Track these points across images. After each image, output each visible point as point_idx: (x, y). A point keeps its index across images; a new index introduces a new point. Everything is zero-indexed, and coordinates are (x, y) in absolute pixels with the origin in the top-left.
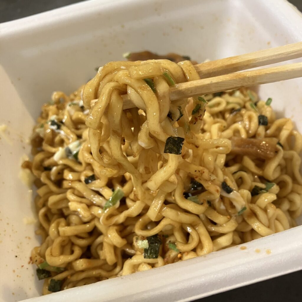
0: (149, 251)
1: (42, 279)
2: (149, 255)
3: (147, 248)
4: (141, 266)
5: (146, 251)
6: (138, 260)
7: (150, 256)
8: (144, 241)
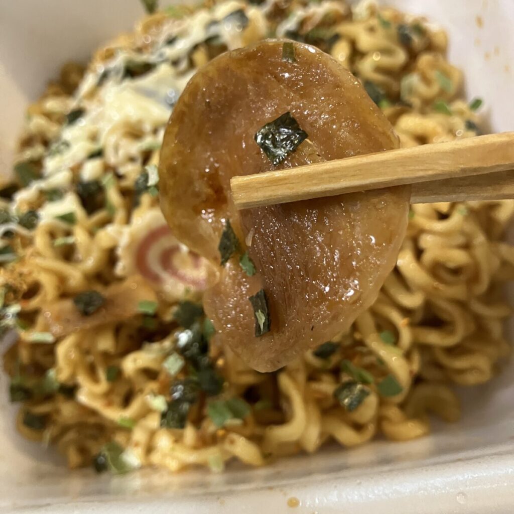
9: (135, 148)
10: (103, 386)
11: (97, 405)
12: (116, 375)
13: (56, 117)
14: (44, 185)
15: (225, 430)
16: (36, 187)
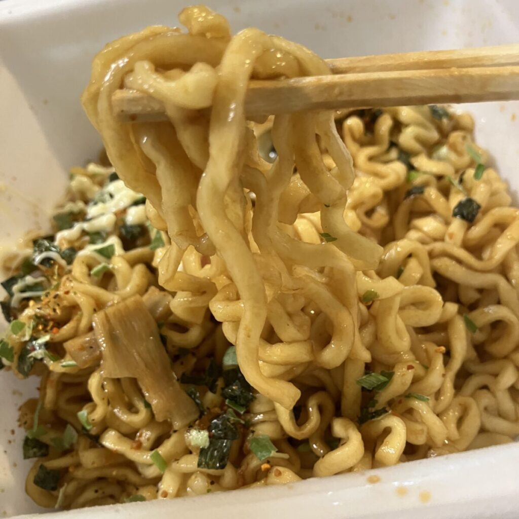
0: (209, 453)
1: (29, 457)
2: (207, 460)
3: (206, 448)
4: (193, 477)
5: (202, 452)
6: (188, 466)
7: (211, 463)
8: (202, 432)
13: (99, 179)
14: (86, 226)
15: (270, 465)
16: (78, 227)
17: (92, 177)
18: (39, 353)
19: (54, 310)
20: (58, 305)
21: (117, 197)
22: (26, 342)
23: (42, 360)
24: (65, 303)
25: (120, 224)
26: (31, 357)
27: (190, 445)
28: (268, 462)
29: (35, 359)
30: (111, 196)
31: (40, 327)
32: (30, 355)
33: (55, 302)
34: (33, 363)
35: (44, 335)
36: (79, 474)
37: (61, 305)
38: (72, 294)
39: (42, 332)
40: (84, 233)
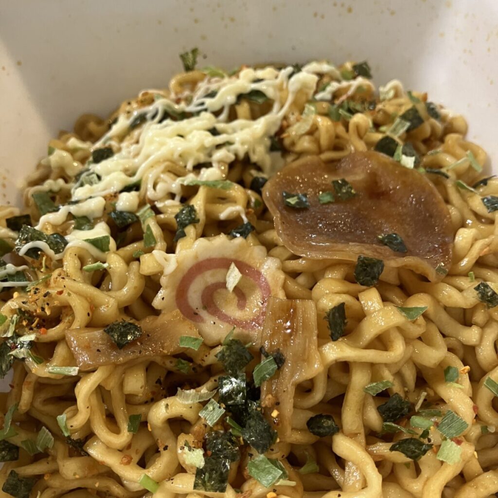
3: (202, 467)
9: (175, 185)
10: (124, 437)
11: (113, 461)
12: (140, 425)
13: (79, 154)
14: (73, 209)
15: (276, 493)
16: (64, 210)
17: (73, 151)
18: (21, 352)
19: (43, 309)
20: (48, 304)
21: (106, 179)
22: (7, 338)
23: (24, 359)
24: (56, 303)
25: (110, 209)
26: (12, 355)
27: (184, 463)
28: (275, 491)
29: (15, 358)
30: (99, 178)
31: (24, 323)
32: (11, 353)
33: (44, 301)
34: (12, 362)
35: (29, 334)
36: (55, 483)
37: (51, 305)
38: (65, 295)
39: (27, 329)
40: (70, 216)
